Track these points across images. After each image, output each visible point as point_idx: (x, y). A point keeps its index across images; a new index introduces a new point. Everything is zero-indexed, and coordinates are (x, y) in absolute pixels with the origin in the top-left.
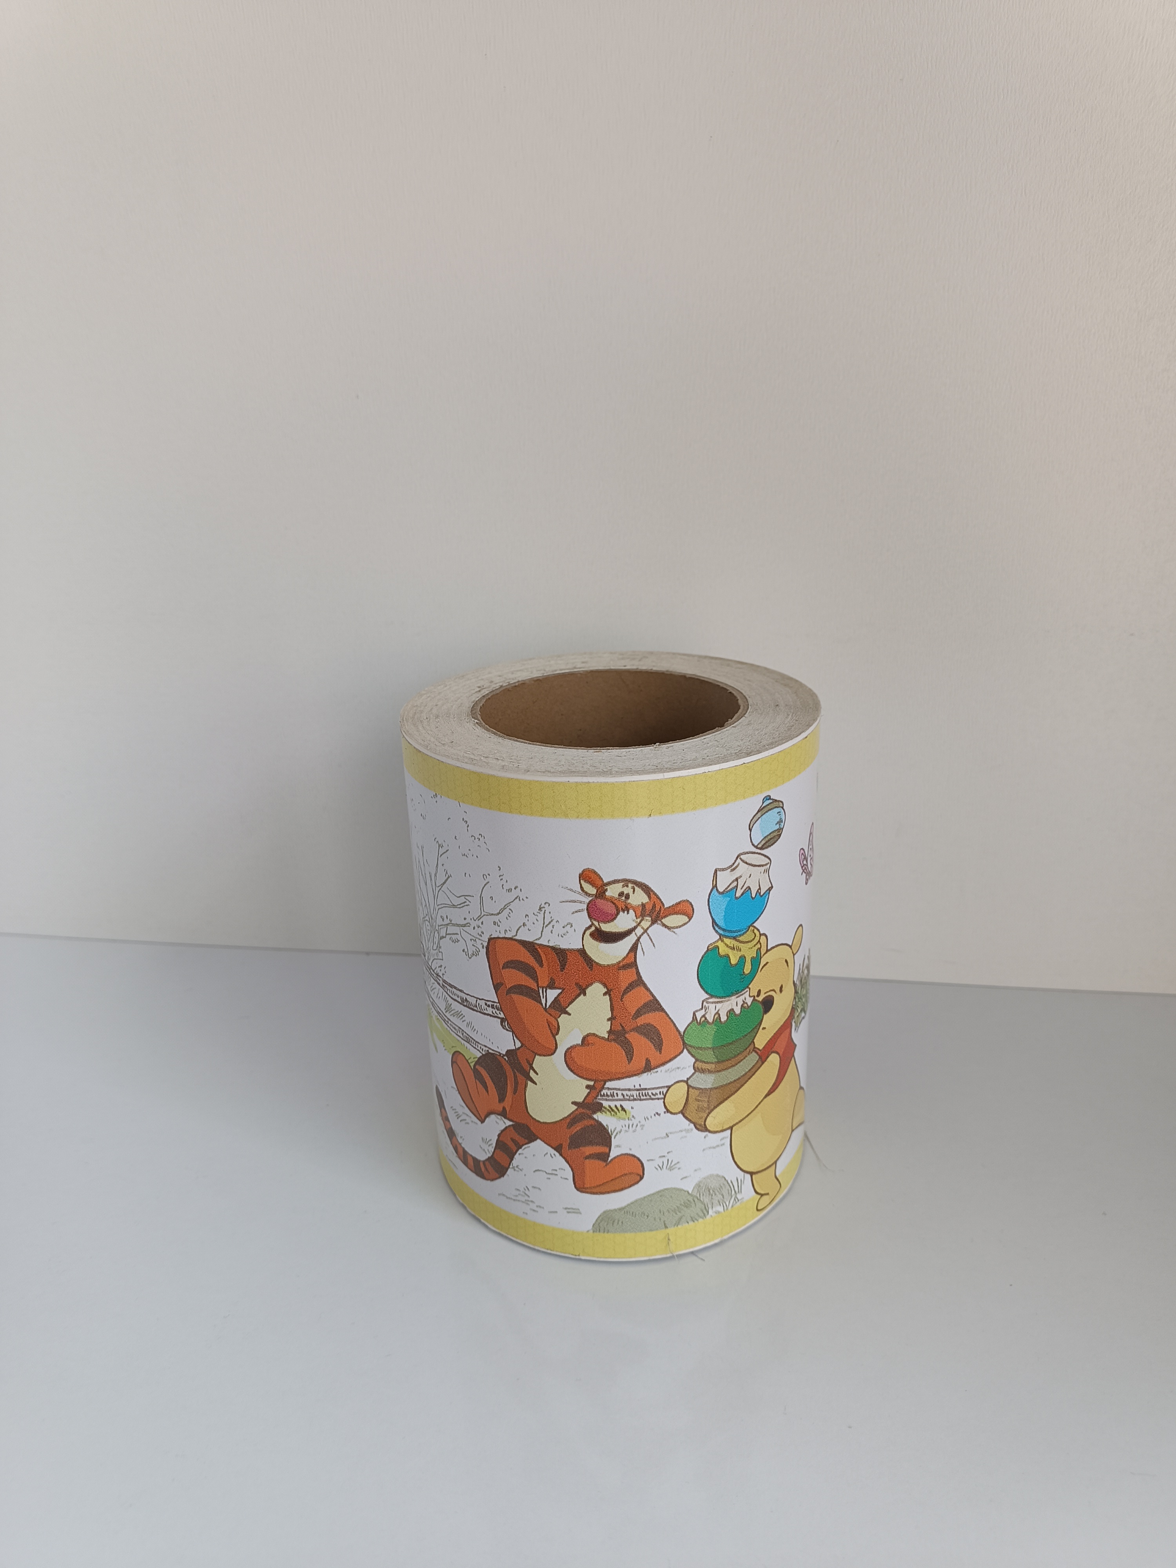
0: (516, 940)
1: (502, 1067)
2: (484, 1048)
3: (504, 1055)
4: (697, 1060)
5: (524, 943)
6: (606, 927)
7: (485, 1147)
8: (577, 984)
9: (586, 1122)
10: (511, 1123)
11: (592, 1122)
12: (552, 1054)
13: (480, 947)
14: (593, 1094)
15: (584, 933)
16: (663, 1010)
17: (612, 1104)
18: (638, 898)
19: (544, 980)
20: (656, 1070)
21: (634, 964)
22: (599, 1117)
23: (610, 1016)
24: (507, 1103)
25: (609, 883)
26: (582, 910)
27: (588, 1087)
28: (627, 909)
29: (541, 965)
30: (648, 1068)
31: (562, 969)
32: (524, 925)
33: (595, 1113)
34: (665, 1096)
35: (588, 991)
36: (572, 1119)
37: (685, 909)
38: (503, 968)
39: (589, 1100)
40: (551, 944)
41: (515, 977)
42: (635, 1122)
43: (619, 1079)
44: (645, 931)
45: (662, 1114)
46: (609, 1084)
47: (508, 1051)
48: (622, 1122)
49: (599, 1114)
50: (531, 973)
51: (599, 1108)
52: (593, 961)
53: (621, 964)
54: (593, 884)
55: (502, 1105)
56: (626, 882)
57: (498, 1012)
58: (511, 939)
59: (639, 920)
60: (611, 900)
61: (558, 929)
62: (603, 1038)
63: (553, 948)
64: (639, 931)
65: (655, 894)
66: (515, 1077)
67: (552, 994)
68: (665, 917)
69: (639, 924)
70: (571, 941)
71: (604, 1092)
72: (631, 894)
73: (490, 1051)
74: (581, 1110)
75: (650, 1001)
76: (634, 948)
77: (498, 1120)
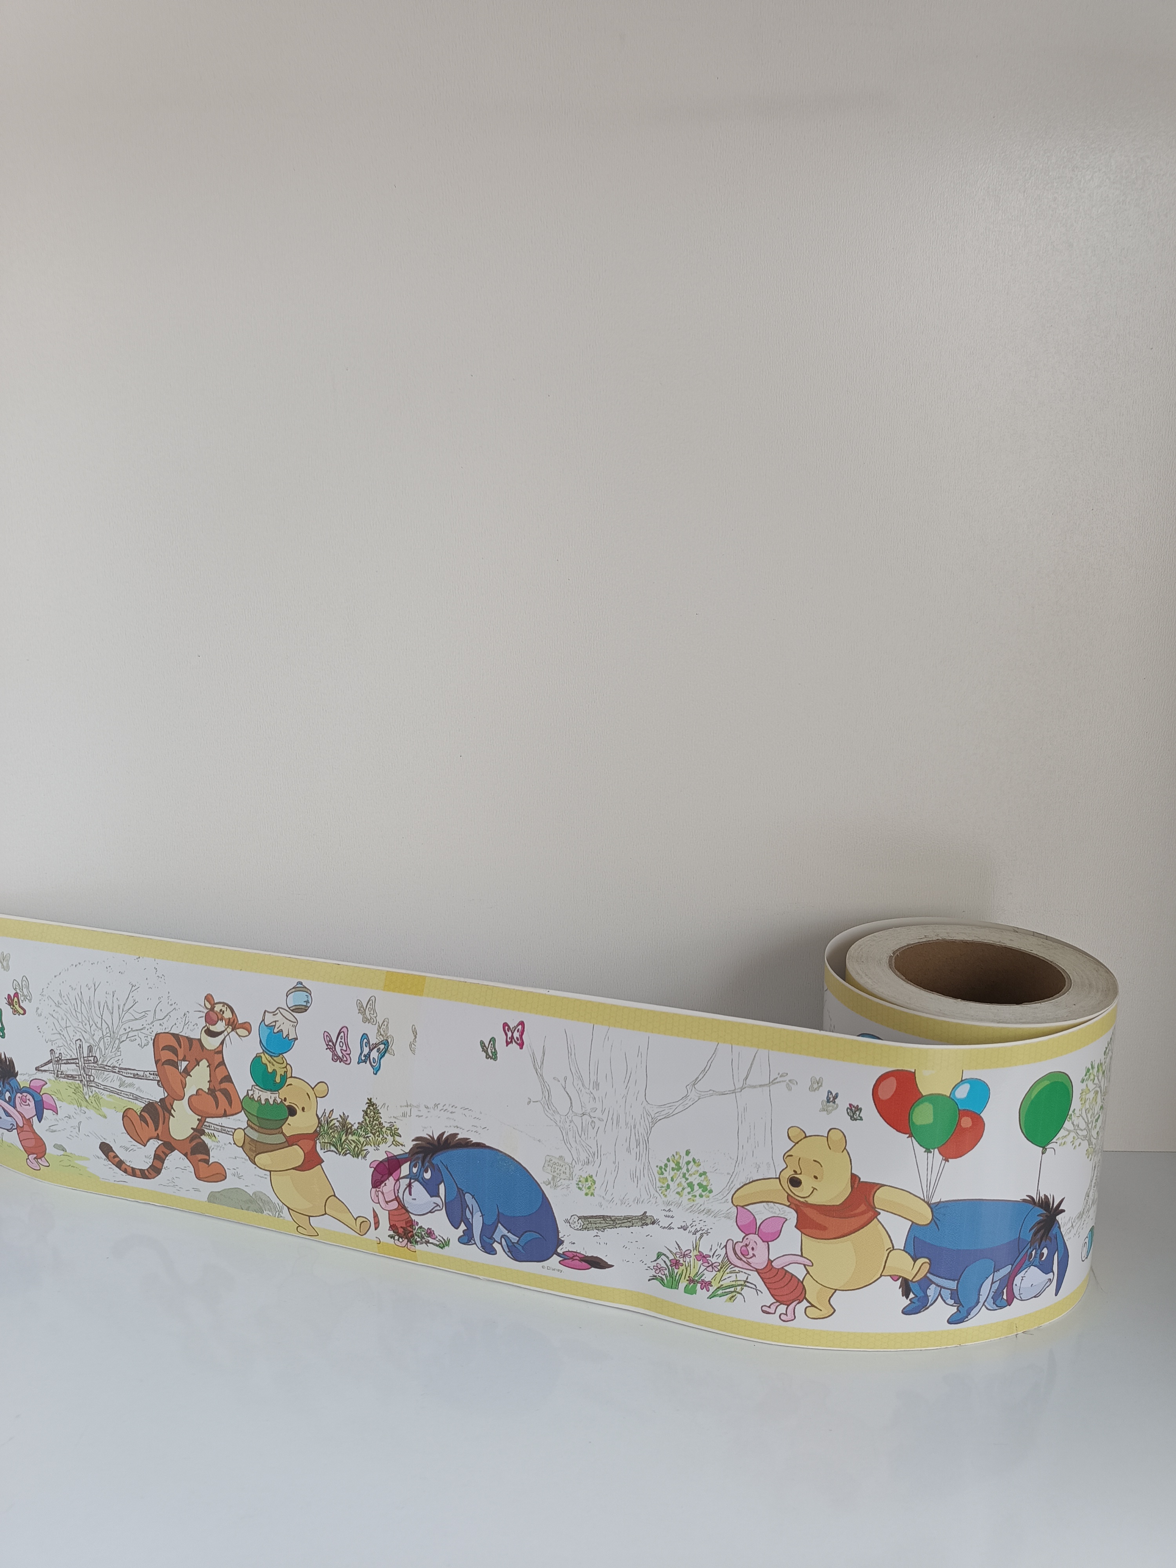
0: (170, 1033)
1: (157, 1109)
2: (147, 1100)
3: (158, 1102)
4: (249, 1120)
5: (173, 1034)
6: (212, 1028)
7: (147, 1160)
8: (196, 1059)
9: (197, 1141)
10: (162, 1142)
11: (200, 1141)
12: (183, 1099)
13: (150, 1040)
14: (201, 1124)
15: (202, 1030)
16: (233, 1083)
17: (210, 1131)
18: (228, 1014)
19: (181, 1057)
20: (229, 1117)
21: (221, 1052)
22: (202, 1137)
23: (209, 1080)
24: (159, 1131)
25: (217, 1003)
26: (202, 1017)
27: (198, 1119)
28: (222, 1019)
29: (181, 1047)
30: (225, 1115)
31: (190, 1050)
32: (175, 1024)
33: (202, 1135)
34: (233, 1134)
35: (200, 1063)
36: (192, 1138)
37: (247, 1027)
38: (162, 1050)
39: (199, 1128)
40: (186, 1036)
41: (167, 1055)
42: (220, 1144)
43: (212, 1117)
44: (228, 1034)
45: (232, 1144)
46: (208, 1120)
47: (161, 1099)
48: (214, 1143)
49: (203, 1136)
50: (175, 1052)
51: (203, 1133)
52: (204, 1046)
53: (216, 1051)
54: (210, 1003)
55: (157, 1132)
56: (224, 1004)
57: (156, 1077)
58: (168, 1033)
59: (226, 1027)
60: (216, 1013)
61: (191, 1027)
62: (205, 1092)
63: (187, 1037)
64: (226, 1033)
65: (235, 1014)
66: (164, 1114)
67: (184, 1064)
68: (238, 1028)
69: (226, 1029)
70: (195, 1034)
71: (205, 1124)
72: (225, 1011)
73: (151, 1101)
74: (195, 1133)
75: (227, 1075)
76: (222, 1043)
77: (154, 1142)
